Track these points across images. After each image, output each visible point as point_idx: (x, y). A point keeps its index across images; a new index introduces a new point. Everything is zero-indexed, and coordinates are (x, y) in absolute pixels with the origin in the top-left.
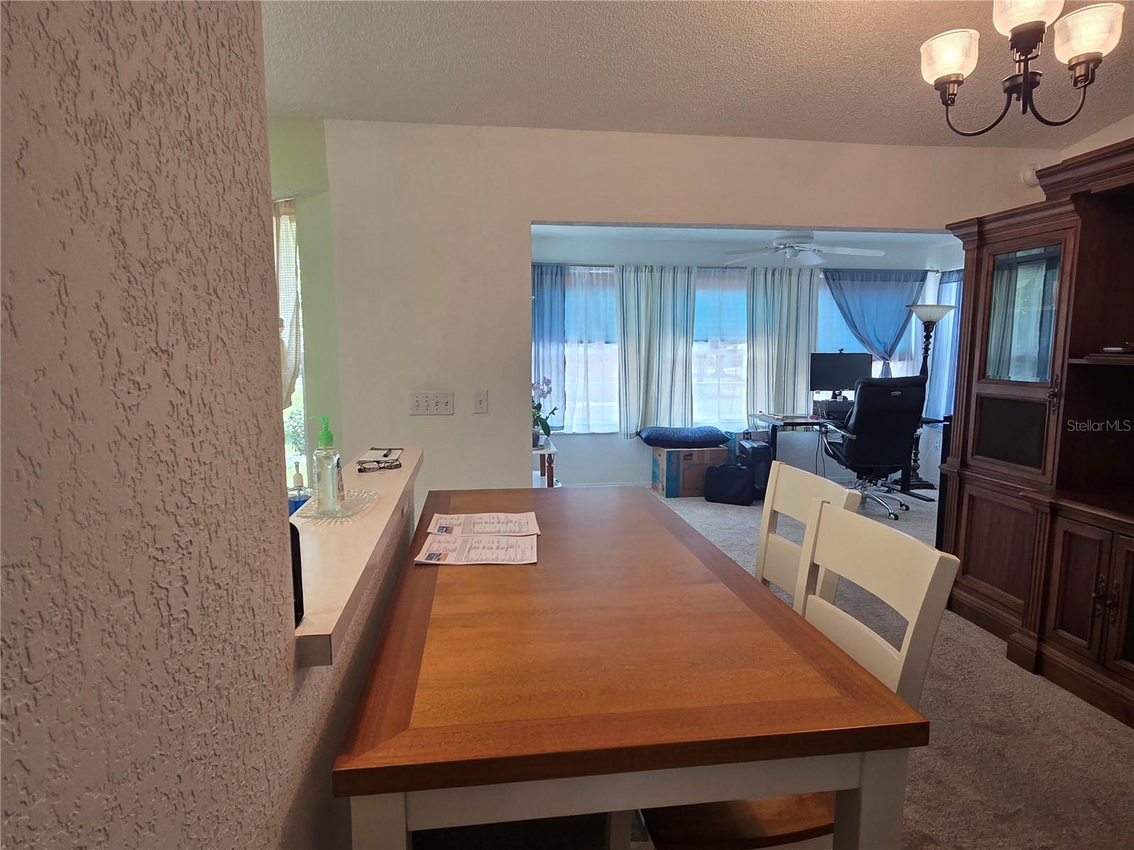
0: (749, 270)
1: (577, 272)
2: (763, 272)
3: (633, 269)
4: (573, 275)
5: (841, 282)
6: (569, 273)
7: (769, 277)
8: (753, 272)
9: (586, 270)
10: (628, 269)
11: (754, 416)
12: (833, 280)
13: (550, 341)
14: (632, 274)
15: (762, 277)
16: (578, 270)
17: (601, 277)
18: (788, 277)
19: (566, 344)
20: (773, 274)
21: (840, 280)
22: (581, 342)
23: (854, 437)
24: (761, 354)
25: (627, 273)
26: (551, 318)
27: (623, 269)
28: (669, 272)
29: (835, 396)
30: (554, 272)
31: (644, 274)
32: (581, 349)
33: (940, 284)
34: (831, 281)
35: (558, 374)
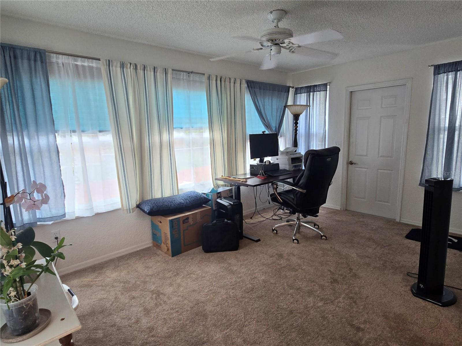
0: (206, 76)
1: (60, 61)
2: (215, 79)
3: (119, 65)
4: (56, 64)
5: (255, 89)
6: (51, 63)
7: (219, 82)
8: (209, 78)
9: (70, 61)
10: (115, 64)
11: (216, 179)
12: (251, 88)
13: (37, 131)
14: (119, 69)
15: (214, 82)
16: (62, 59)
17: (87, 70)
18: (229, 83)
19: (56, 134)
20: (221, 81)
21: (254, 88)
22: (74, 131)
23: (305, 191)
24: (218, 136)
25: (114, 68)
26: (35, 108)
27: (109, 63)
28: (150, 71)
29: (261, 161)
30: (32, 57)
31: (129, 70)
32: (75, 138)
33: (295, 94)
34: (250, 88)
35: (51, 164)
